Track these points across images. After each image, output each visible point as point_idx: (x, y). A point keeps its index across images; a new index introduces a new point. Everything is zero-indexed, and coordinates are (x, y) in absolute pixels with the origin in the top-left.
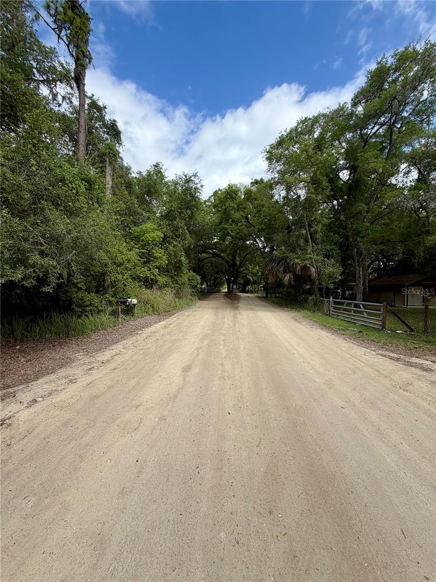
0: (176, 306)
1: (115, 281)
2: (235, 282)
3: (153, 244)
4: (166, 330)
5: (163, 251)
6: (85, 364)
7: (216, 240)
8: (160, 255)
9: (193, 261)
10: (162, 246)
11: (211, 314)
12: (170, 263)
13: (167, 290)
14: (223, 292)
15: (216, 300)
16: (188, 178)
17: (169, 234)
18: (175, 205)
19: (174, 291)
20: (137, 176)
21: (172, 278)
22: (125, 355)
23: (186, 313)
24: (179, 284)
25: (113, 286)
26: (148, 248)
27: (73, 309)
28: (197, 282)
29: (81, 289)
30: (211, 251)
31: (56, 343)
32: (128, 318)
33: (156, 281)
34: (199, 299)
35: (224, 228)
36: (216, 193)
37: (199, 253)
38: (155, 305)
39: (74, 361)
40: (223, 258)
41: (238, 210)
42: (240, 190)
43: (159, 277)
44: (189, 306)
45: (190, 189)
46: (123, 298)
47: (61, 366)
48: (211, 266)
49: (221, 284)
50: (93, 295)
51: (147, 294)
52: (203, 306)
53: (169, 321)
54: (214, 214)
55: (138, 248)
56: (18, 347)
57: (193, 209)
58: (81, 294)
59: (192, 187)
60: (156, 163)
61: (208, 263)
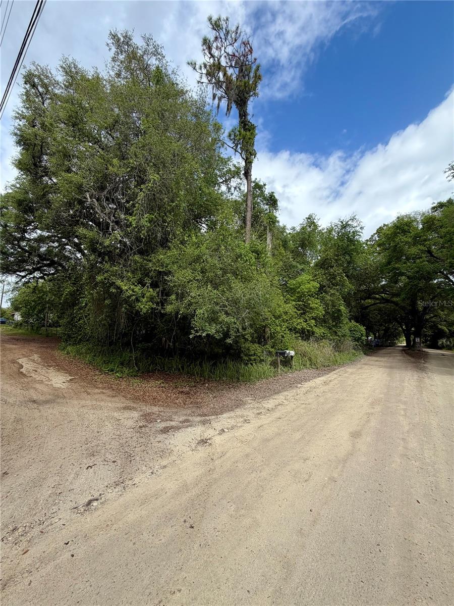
0: (336, 361)
1: (274, 333)
2: (417, 334)
3: (309, 295)
4: (327, 387)
5: (318, 301)
6: (254, 408)
7: (384, 283)
8: (317, 306)
9: (355, 310)
10: (318, 296)
11: (383, 374)
12: (327, 313)
13: (325, 342)
14: (399, 346)
15: (390, 357)
16: (344, 223)
17: (325, 283)
18: (331, 253)
19: (333, 344)
20: (291, 231)
21: (330, 329)
22: (288, 407)
23: (349, 370)
24: (339, 336)
25: (272, 338)
26: (303, 300)
27: (242, 357)
28: (362, 334)
29: (248, 340)
30: (377, 296)
31: (231, 386)
32: (285, 369)
33: (313, 333)
34: (364, 354)
35: (394, 268)
36: (380, 231)
37: (361, 299)
38: (313, 358)
39: (245, 404)
40: (396, 304)
41: (414, 244)
42: (415, 220)
43: (316, 328)
44: (352, 361)
45: (347, 234)
46: (281, 350)
47: (237, 406)
48: (378, 313)
49: (396, 336)
50: (257, 345)
51: (304, 346)
52: (372, 363)
53: (330, 377)
54: (379, 253)
55: (294, 301)
56: (207, 385)
57: (352, 254)
58: (247, 345)
59: (350, 232)
60: (309, 216)
61: (374, 310)
